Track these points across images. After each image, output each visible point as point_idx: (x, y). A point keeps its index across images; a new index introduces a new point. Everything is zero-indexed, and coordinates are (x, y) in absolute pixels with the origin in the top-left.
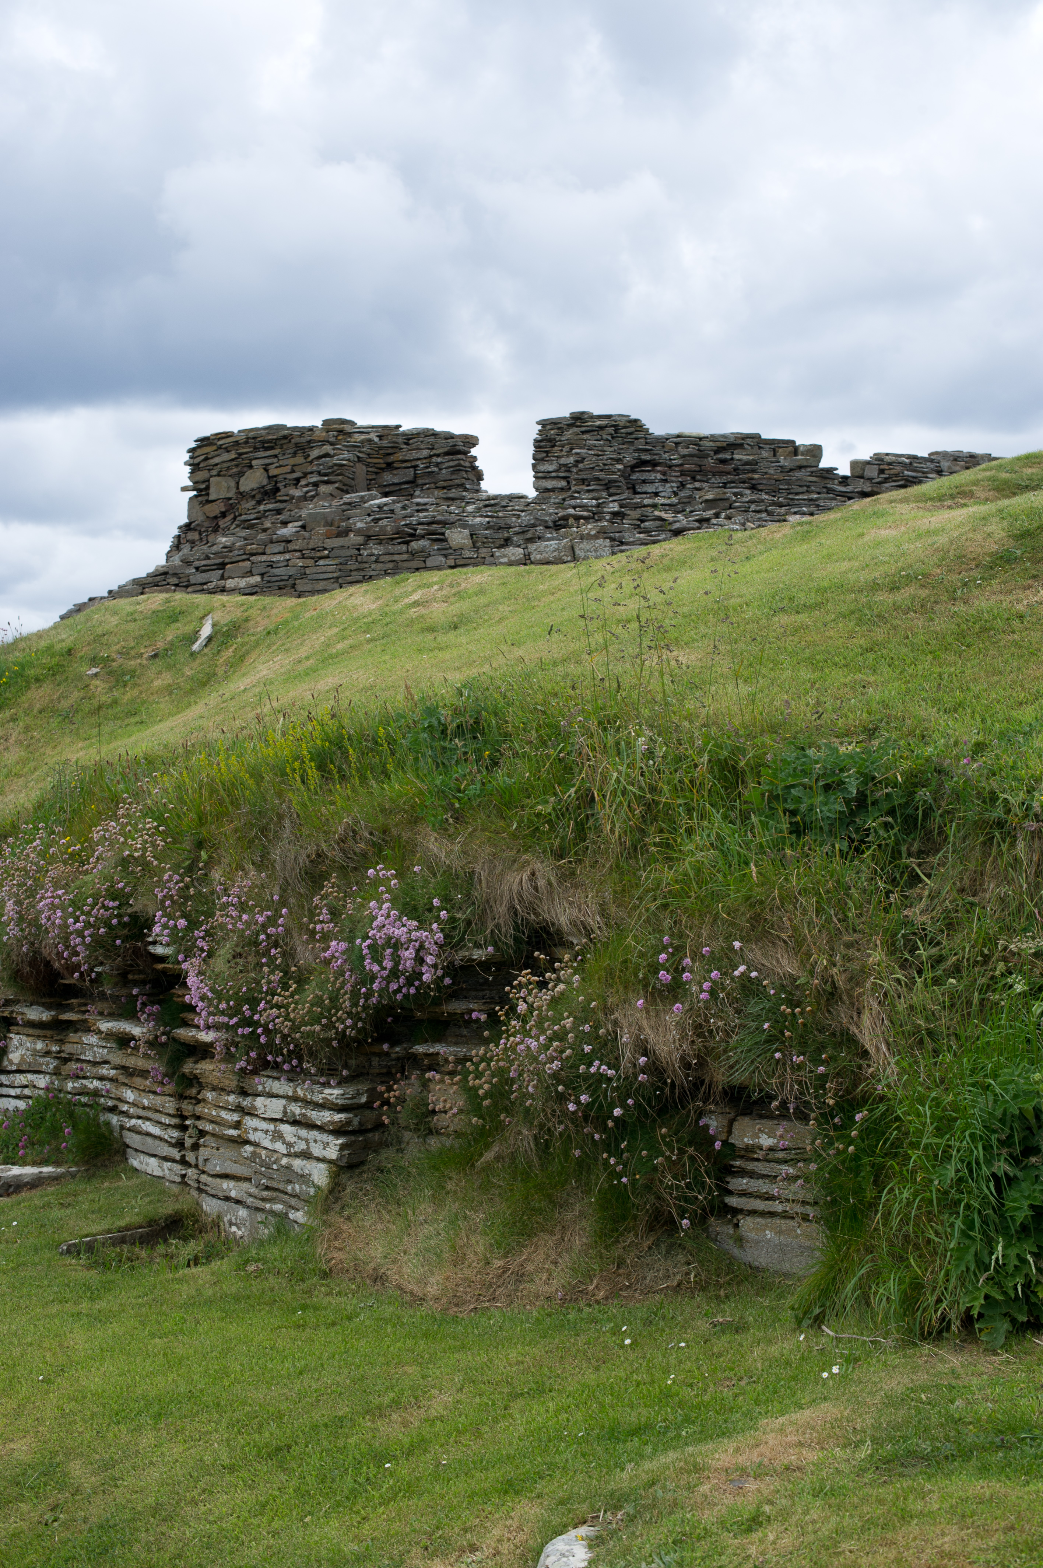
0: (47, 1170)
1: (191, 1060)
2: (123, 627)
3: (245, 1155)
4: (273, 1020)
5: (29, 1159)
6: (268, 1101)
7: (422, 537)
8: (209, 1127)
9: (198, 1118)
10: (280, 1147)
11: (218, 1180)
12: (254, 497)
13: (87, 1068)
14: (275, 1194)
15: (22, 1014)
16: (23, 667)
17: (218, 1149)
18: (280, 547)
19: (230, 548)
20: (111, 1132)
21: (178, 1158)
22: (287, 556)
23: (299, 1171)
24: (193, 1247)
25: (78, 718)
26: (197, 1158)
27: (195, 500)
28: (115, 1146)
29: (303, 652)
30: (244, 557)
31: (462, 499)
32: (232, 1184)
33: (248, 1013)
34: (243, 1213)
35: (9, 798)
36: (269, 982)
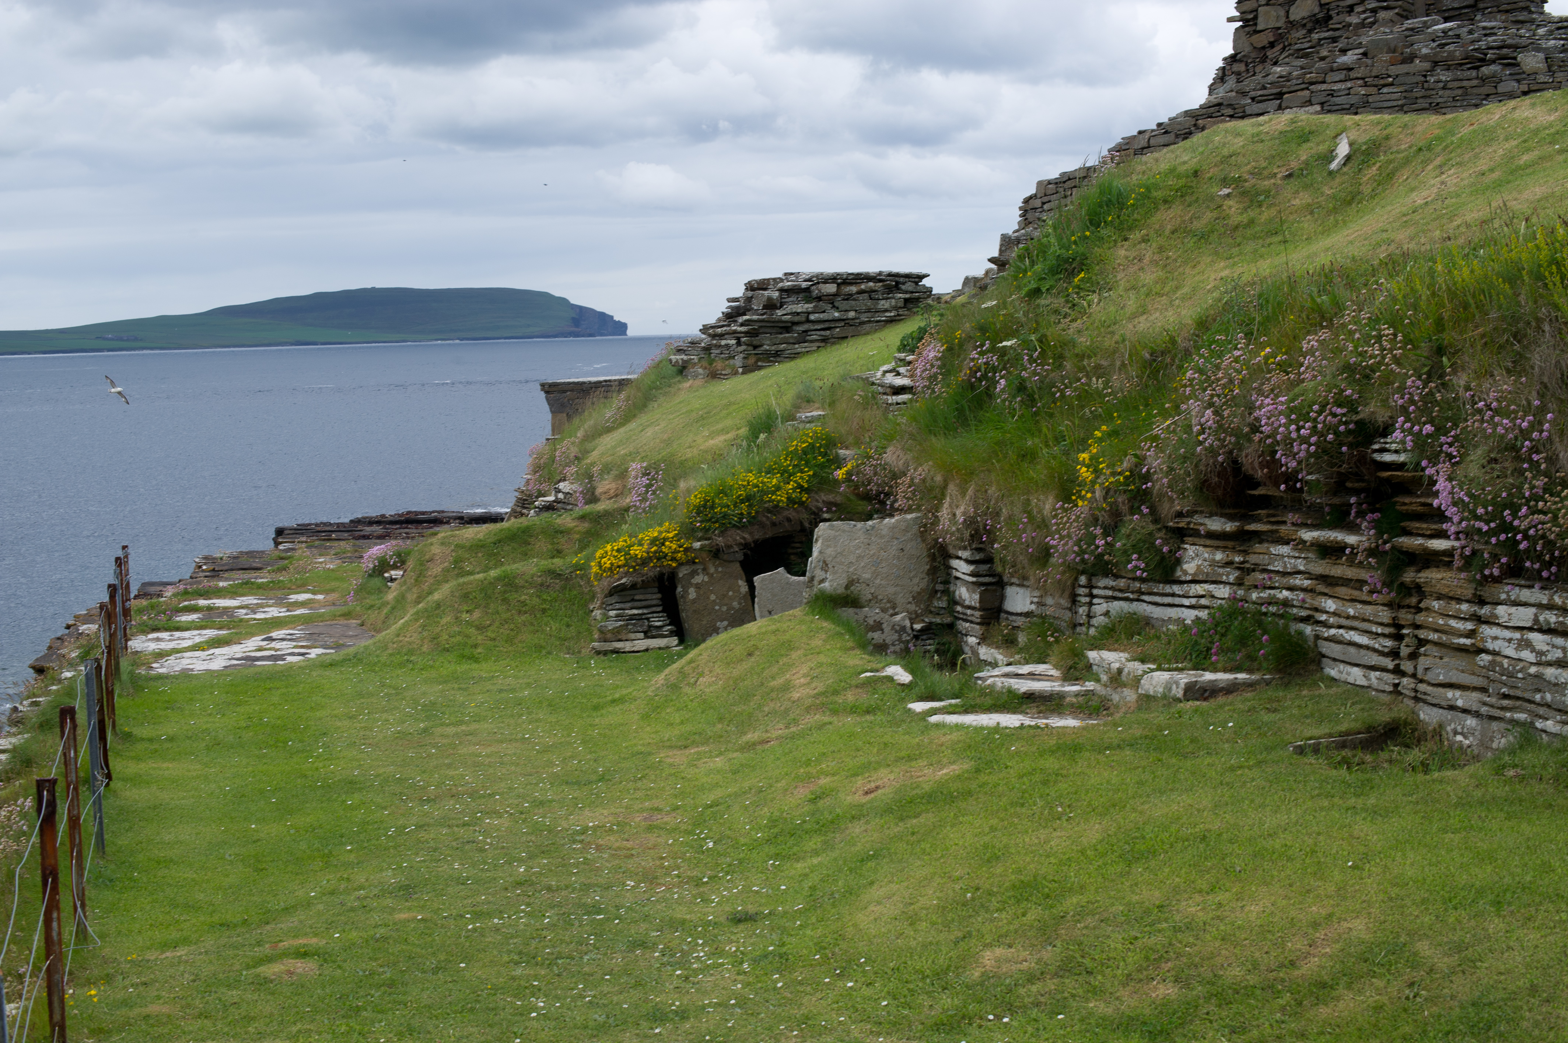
0: (1241, 676)
1: (1412, 569)
2: (1250, 148)
3: (1482, 663)
4: (1535, 526)
5: (1220, 665)
6: (1513, 610)
7: (1493, 62)
8: (1433, 636)
9: (1418, 627)
10: (1527, 655)
11: (1441, 690)
12: (1304, 25)
13: (1277, 580)
14: (1518, 703)
15: (1201, 524)
16: (1148, 189)
17: (1441, 658)
18: (1341, 75)
19: (1288, 78)
20: (1306, 641)
21: (1391, 666)
22: (1349, 84)
23: (1553, 680)
24: (1415, 755)
25: (1214, 237)
26: (1415, 668)
27: (1242, 31)
28: (1311, 655)
29: (1483, 164)
30: (1303, 86)
31: (1532, 21)
32: (1458, 693)
33: (1509, 519)
34: (1471, 722)
35: (1154, 316)
36: (1532, 487)
